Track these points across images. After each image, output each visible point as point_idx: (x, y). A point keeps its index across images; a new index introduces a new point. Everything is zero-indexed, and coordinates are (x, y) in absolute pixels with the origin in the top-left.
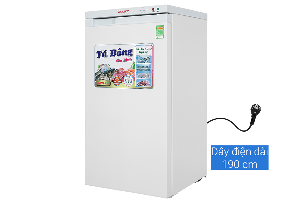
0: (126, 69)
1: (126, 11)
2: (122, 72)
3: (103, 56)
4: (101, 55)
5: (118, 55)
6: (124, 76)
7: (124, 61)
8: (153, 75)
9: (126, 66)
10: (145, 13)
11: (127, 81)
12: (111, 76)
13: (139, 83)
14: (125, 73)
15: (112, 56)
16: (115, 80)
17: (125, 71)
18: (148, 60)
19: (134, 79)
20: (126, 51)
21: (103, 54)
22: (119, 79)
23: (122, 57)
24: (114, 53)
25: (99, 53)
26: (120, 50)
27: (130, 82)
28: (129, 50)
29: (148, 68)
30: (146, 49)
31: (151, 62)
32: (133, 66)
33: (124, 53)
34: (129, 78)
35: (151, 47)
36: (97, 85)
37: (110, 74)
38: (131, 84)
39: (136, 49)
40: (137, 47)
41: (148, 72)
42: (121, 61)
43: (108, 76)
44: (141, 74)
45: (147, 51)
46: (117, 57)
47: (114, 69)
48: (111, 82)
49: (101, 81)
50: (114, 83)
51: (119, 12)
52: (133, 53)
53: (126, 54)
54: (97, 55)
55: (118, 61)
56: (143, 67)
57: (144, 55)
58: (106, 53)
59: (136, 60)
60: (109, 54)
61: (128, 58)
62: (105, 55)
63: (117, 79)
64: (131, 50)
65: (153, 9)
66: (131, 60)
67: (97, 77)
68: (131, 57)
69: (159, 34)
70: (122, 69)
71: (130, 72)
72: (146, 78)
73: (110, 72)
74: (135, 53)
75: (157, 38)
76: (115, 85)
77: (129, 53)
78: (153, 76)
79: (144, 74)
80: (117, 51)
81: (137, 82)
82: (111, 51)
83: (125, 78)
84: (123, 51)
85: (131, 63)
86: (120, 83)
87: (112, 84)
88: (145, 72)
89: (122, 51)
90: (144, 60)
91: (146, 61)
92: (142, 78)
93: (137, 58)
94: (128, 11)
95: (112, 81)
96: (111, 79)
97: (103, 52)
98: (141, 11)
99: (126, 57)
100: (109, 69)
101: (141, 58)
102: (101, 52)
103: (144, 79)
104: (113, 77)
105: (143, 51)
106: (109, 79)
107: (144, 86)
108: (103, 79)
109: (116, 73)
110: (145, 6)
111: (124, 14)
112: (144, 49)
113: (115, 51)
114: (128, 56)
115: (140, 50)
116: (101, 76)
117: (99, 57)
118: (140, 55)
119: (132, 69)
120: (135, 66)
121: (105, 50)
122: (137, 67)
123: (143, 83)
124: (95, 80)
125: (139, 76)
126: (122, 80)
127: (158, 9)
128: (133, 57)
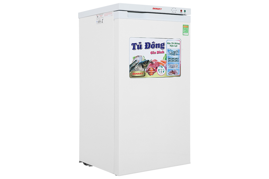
0: (159, 61)
1: (159, 9)
2: (155, 63)
3: (138, 48)
4: (136, 47)
5: (152, 48)
6: (157, 67)
7: (157, 53)
8: (180, 65)
9: (159, 58)
10: (175, 13)
11: (160, 71)
12: (146, 67)
13: (170, 72)
14: (158, 64)
15: (146, 48)
16: (149, 71)
17: (159, 62)
18: (177, 53)
19: (166, 69)
20: (159, 44)
21: (138, 46)
22: (153, 70)
23: (155, 50)
24: (148, 46)
25: (134, 45)
26: (154, 43)
27: (162, 72)
28: (162, 44)
29: (177, 60)
30: (175, 43)
31: (179, 55)
32: (165, 58)
33: (158, 46)
34: (162, 68)
35: (179, 42)
36: (132, 76)
37: (144, 65)
38: (163, 73)
39: (168, 43)
40: (168, 42)
41: (177, 63)
42: (155, 53)
43: (143, 67)
44: (171, 64)
45: (176, 45)
46: (151, 50)
47: (148, 61)
48: (145, 72)
49: (136, 72)
50: (149, 73)
51: (153, 9)
52: (165, 46)
53: (159, 47)
54: (132, 47)
55: (152, 53)
56: (173, 59)
57: (174, 49)
58: (141, 45)
59: (168, 53)
60: (144, 46)
61: (161, 50)
62: (140, 47)
63: (151, 69)
64: (164, 44)
65: (181, 11)
66: (163, 52)
67: (132, 68)
68: (164, 50)
69: (186, 32)
70: (156, 60)
71: (163, 63)
72: (175, 68)
73: (144, 64)
74: (167, 47)
75: (184, 35)
76: (150, 75)
77: (162, 46)
78: (180, 67)
79: (174, 65)
80: (152, 44)
81: (168, 71)
82: (146, 43)
83: (158, 68)
84: (157, 44)
85: (163, 55)
86: (154, 73)
87: (147, 74)
88: (175, 63)
89: (155, 44)
90: (174, 53)
91: (176, 54)
92: (172, 68)
93: (168, 51)
94: (161, 9)
95: (147, 71)
96: (146, 69)
97: (138, 44)
98: (172, 11)
99: (159, 49)
100: (144, 61)
101: (172, 51)
102: (136, 44)
103: (173, 69)
104: (147, 68)
105: (173, 45)
106: (144, 70)
107: (174, 75)
108: (138, 70)
109: (150, 65)
110: (175, 7)
111: (157, 11)
112: (174, 43)
113: (149, 43)
114: (161, 48)
115: (171, 44)
116: (136, 67)
117: (134, 49)
118: (171, 48)
119: (164, 60)
120: (166, 58)
121: (140, 43)
122: (169, 59)
123: (173, 72)
124: (130, 71)
125: (170, 66)
126: (155, 70)
127: (185, 11)
128: (165, 50)
